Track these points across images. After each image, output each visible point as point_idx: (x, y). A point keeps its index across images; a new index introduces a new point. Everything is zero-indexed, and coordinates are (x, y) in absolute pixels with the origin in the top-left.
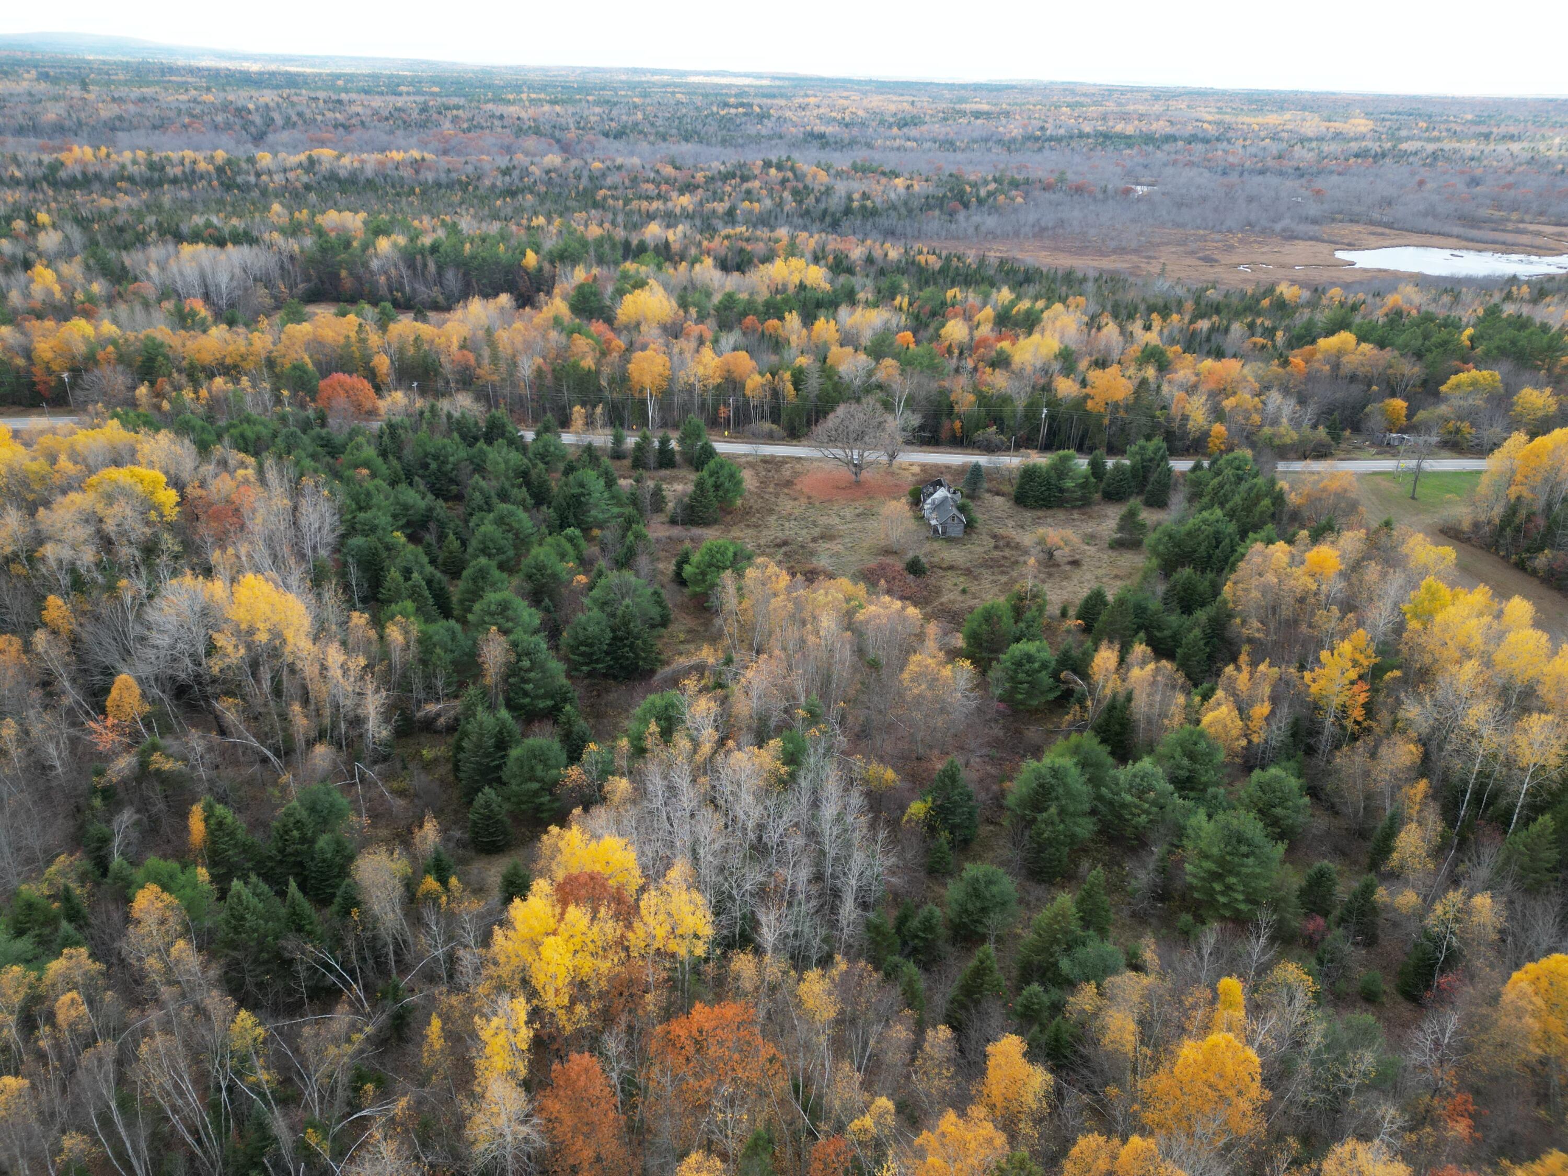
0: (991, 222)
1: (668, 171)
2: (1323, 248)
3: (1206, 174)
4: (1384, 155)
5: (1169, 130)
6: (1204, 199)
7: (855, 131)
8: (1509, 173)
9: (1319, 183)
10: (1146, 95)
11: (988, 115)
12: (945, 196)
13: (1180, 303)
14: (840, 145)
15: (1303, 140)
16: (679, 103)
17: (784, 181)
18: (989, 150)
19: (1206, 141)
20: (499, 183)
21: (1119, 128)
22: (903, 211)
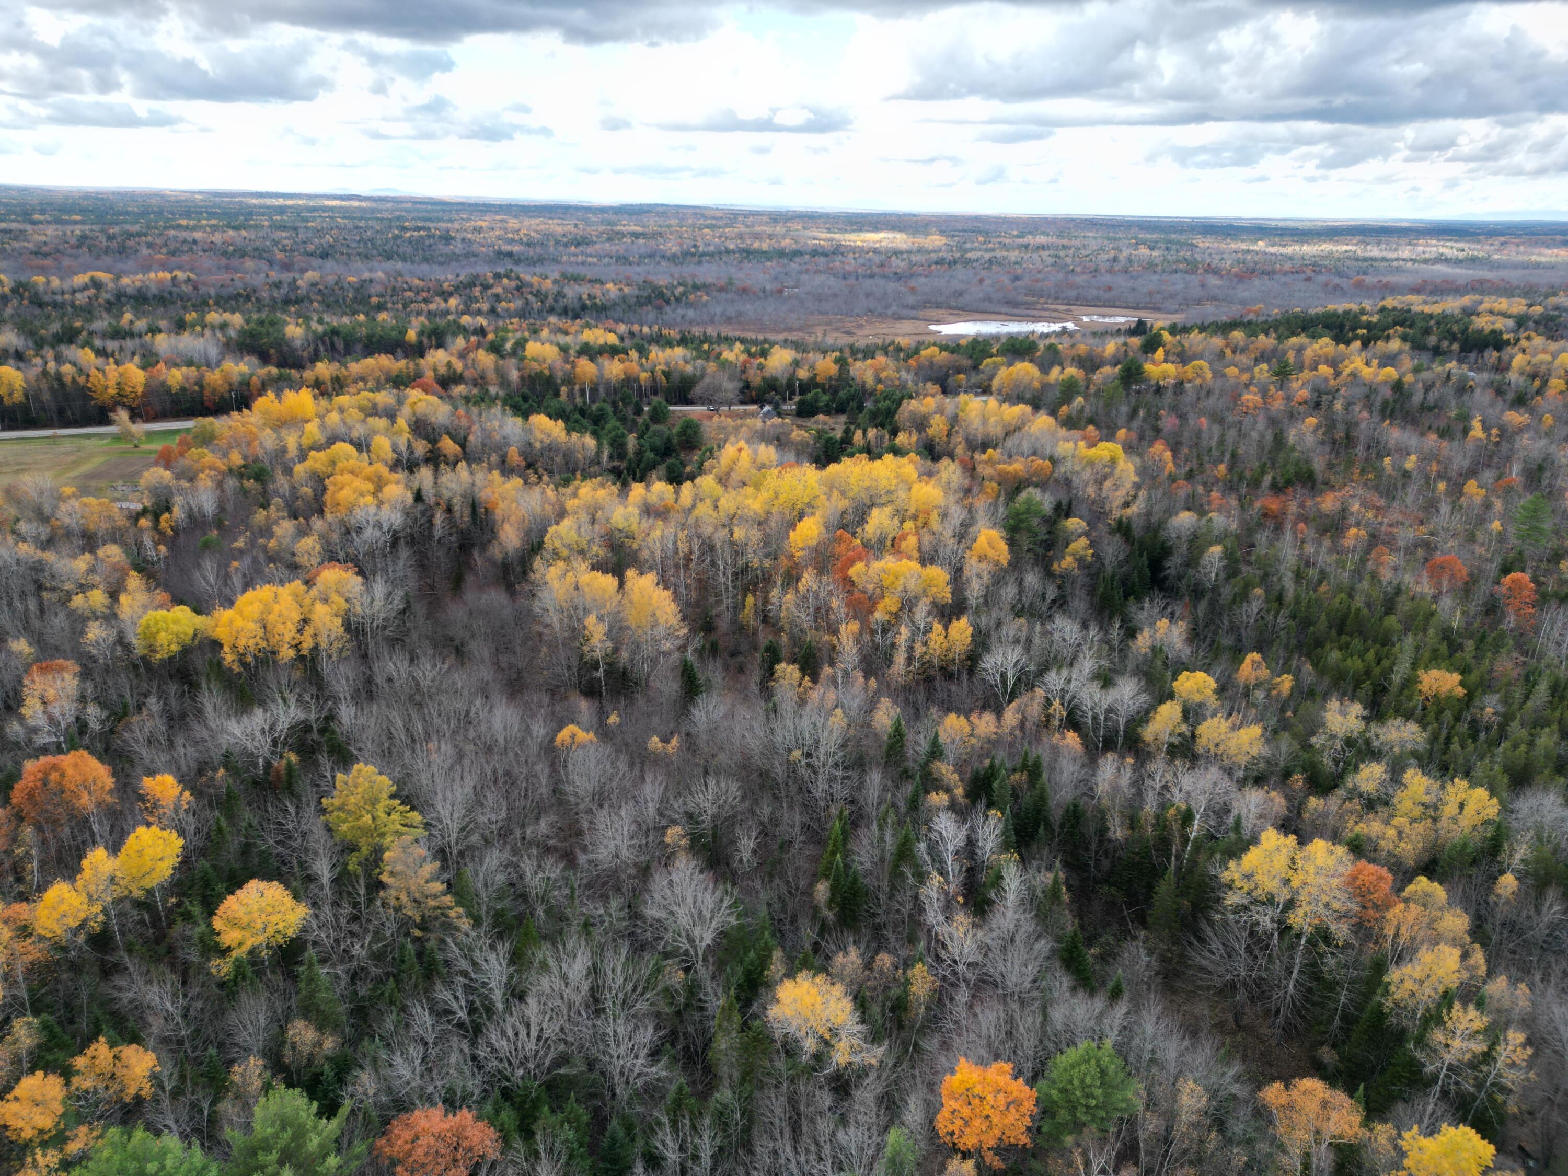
0: (691, 313)
1: (416, 281)
2: (921, 324)
3: (832, 278)
4: (955, 262)
5: (794, 246)
6: (835, 296)
7: (538, 250)
8: (1040, 272)
9: (912, 283)
10: (765, 218)
11: (644, 235)
12: (649, 296)
13: (846, 349)
14: (536, 261)
15: (897, 253)
17: (519, 288)
18: (660, 263)
19: (826, 255)
21: (756, 245)
22: (627, 306)
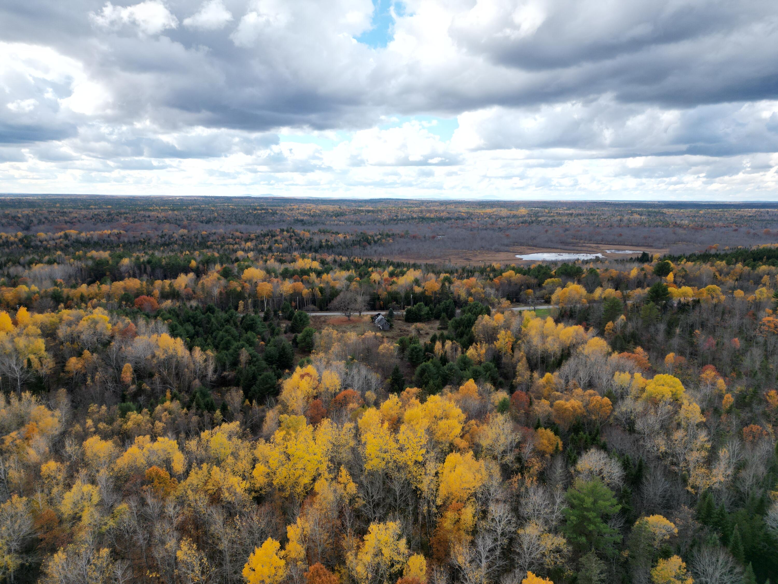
0: (380, 249)
1: (238, 234)
2: (511, 254)
3: (464, 231)
4: (532, 222)
5: (448, 215)
6: (464, 239)
7: (317, 219)
8: (579, 227)
9: (508, 233)
10: (437, 204)
11: (373, 211)
12: (360, 240)
13: (457, 271)
14: (311, 224)
15: (501, 218)
16: (233, 209)
17: (291, 237)
18: (376, 224)
19: (463, 219)
20: (159, 241)
21: (428, 215)
22: (344, 246)
